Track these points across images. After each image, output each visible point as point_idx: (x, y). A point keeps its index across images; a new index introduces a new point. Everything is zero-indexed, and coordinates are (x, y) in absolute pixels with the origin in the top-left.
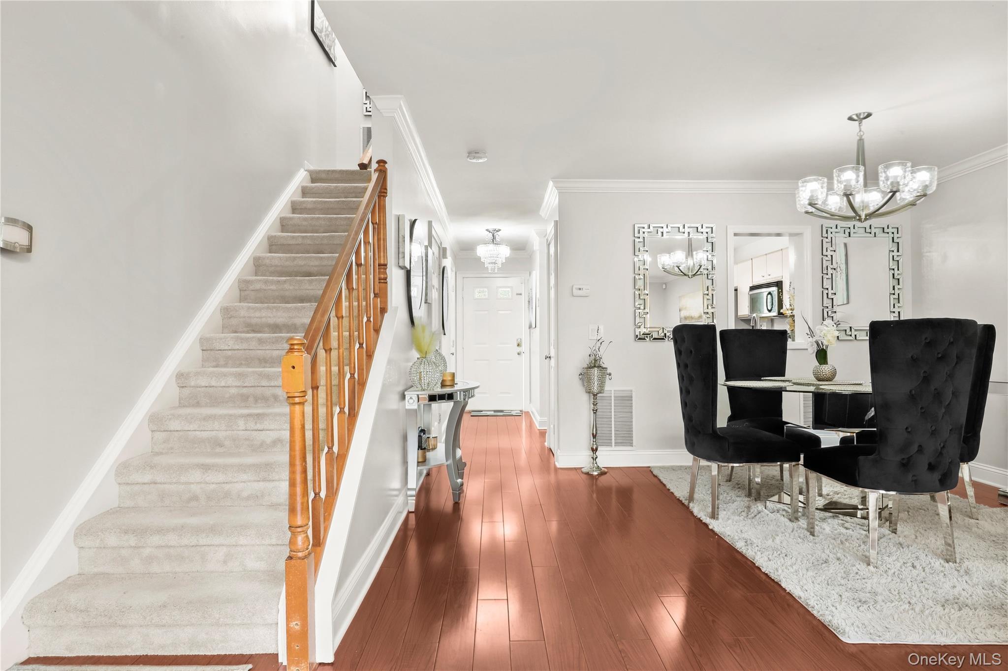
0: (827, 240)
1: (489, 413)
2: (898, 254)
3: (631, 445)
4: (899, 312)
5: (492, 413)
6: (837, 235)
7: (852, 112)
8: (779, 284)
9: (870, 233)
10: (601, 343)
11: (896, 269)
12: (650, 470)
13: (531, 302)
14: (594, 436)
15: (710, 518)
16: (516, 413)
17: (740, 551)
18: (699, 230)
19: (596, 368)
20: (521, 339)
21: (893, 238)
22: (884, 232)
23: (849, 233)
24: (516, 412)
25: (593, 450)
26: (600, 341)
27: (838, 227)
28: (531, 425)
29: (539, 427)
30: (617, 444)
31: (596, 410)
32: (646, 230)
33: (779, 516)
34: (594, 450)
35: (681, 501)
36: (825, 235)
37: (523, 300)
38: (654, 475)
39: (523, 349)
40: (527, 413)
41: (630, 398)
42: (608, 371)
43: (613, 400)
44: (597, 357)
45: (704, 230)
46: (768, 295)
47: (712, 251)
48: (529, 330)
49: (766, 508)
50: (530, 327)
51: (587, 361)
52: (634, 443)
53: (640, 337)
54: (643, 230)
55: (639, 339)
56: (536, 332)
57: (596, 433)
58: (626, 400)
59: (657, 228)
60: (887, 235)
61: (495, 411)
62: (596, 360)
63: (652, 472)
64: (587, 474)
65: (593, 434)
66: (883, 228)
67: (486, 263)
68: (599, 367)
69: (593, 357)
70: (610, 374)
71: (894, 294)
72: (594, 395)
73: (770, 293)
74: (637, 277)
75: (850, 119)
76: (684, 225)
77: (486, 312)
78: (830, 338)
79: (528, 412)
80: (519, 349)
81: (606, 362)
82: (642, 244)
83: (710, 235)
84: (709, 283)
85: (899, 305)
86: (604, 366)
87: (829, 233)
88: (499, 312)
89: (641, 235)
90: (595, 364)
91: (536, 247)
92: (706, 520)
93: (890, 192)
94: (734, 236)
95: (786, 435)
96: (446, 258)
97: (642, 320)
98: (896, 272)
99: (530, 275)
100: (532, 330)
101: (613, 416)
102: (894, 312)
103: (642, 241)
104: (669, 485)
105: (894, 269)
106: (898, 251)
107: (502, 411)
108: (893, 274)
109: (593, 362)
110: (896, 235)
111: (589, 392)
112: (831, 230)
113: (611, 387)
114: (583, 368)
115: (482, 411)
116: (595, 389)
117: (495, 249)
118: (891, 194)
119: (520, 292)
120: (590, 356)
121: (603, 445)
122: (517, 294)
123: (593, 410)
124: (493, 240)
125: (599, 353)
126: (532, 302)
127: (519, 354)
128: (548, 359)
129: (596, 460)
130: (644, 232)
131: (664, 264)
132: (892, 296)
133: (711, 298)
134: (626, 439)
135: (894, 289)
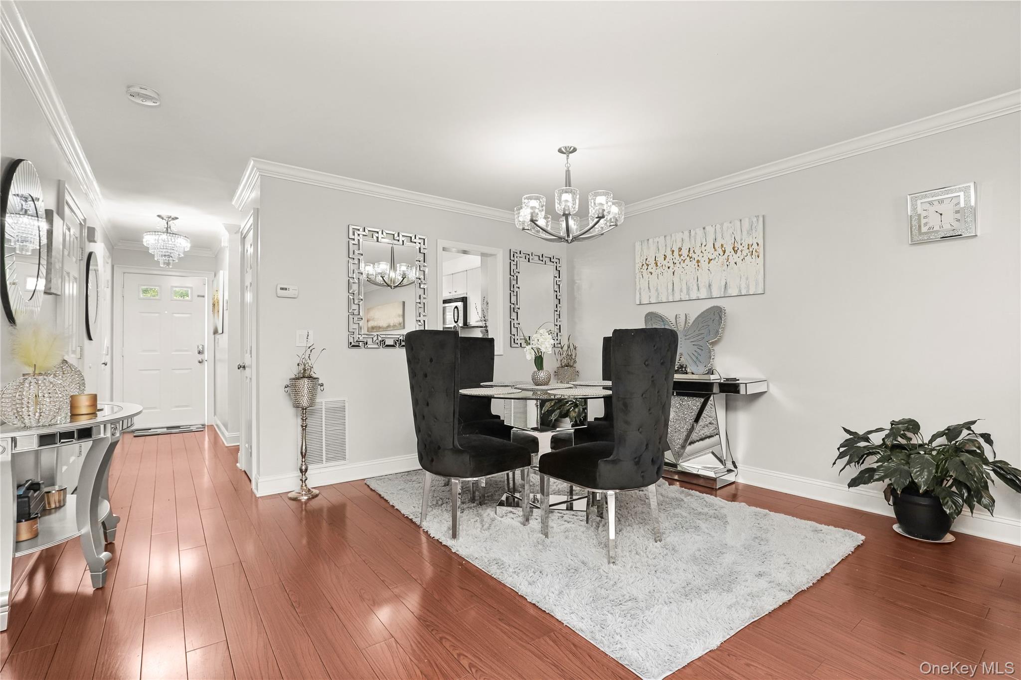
0: (514, 263)
1: (159, 431)
2: (559, 279)
3: (344, 459)
4: (560, 326)
5: (165, 430)
6: (521, 259)
7: (562, 145)
8: (464, 300)
9: (542, 261)
10: (311, 351)
11: (558, 292)
12: (366, 484)
13: (216, 305)
14: (303, 455)
15: (451, 539)
16: (197, 428)
17: (494, 577)
18: (412, 239)
19: (306, 379)
20: (203, 346)
21: (556, 267)
22: (550, 261)
23: (529, 259)
24: (197, 426)
25: (301, 471)
26: (311, 348)
27: (522, 253)
28: (216, 440)
29: (227, 444)
30: (328, 460)
31: (306, 426)
32: (361, 232)
33: (509, 520)
34: (303, 471)
35: (411, 520)
36: (512, 258)
37: (207, 303)
38: (371, 489)
39: (206, 356)
40: (211, 427)
41: (343, 409)
42: (320, 382)
43: (324, 412)
44: (307, 366)
45: (417, 240)
46: (455, 308)
47: (424, 262)
48: (213, 336)
49: (496, 514)
50: (216, 332)
51: (294, 371)
52: (347, 457)
53: (354, 344)
54: (359, 232)
55: (353, 346)
56: (223, 340)
57: (306, 451)
58: (338, 411)
59: (372, 232)
60: (552, 264)
61: (168, 428)
62: (305, 370)
63: (368, 486)
64: (295, 499)
65: (302, 453)
66: (550, 258)
67: (156, 256)
68: (310, 377)
69: (302, 367)
70: (322, 385)
71: (557, 311)
72: (303, 409)
73: (456, 307)
74: (351, 280)
75: (560, 151)
76: (399, 233)
77: (157, 315)
78: (548, 346)
79: (213, 425)
80: (200, 357)
81: (317, 372)
82: (356, 247)
83: (423, 246)
84: (421, 292)
85: (560, 320)
86: (315, 376)
87: (515, 257)
88: (175, 315)
89: (356, 237)
90: (305, 374)
91: (225, 243)
92: (448, 541)
93: (597, 218)
94: (443, 250)
95: (513, 440)
96: (94, 242)
97: (356, 326)
98: (558, 294)
99: (215, 276)
100: (217, 336)
101: (324, 430)
102: (557, 325)
103: (357, 243)
104: (393, 501)
105: (556, 291)
106: (559, 278)
107: (178, 427)
108: (556, 295)
109: (302, 372)
110: (558, 265)
111: (297, 406)
112: (517, 255)
113: (323, 400)
114: (290, 379)
115: (150, 429)
116: (305, 402)
117: (170, 240)
118: (598, 219)
119: (202, 294)
120: (298, 365)
121: (313, 463)
122: (198, 296)
123: (302, 426)
124: (167, 229)
125: (308, 361)
126: (218, 304)
127: (200, 362)
128: (241, 368)
129: (306, 482)
130: (359, 235)
131: (368, 274)
132: (556, 313)
133: (423, 306)
134: (338, 453)
135: (557, 307)
